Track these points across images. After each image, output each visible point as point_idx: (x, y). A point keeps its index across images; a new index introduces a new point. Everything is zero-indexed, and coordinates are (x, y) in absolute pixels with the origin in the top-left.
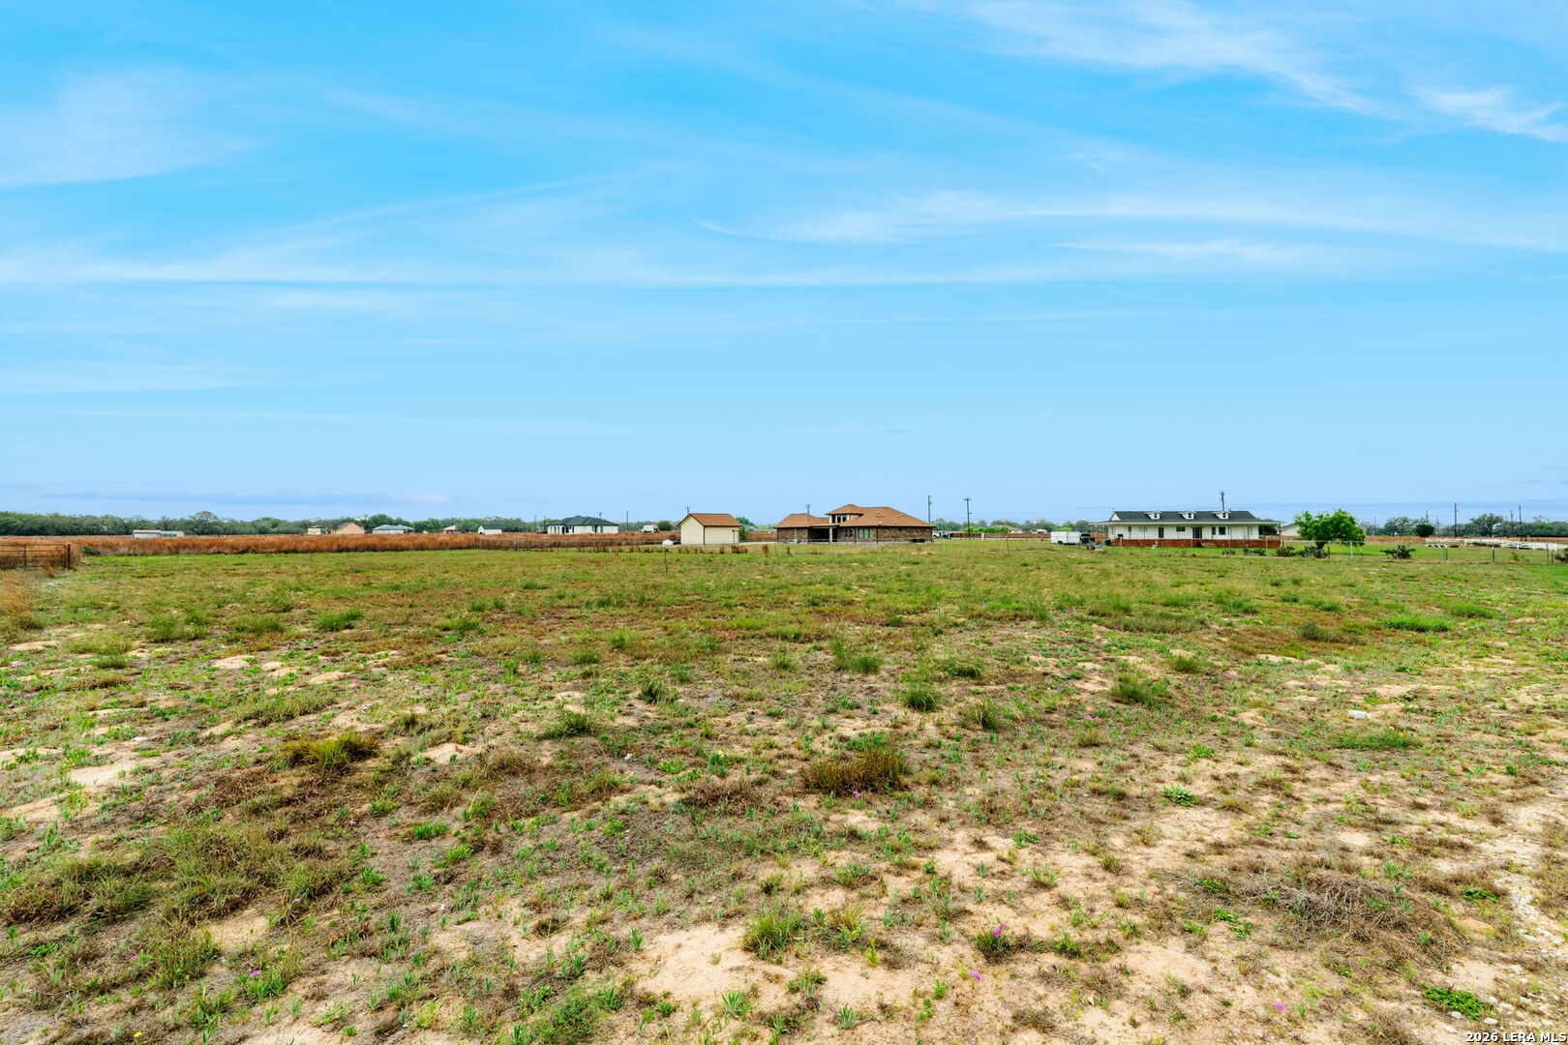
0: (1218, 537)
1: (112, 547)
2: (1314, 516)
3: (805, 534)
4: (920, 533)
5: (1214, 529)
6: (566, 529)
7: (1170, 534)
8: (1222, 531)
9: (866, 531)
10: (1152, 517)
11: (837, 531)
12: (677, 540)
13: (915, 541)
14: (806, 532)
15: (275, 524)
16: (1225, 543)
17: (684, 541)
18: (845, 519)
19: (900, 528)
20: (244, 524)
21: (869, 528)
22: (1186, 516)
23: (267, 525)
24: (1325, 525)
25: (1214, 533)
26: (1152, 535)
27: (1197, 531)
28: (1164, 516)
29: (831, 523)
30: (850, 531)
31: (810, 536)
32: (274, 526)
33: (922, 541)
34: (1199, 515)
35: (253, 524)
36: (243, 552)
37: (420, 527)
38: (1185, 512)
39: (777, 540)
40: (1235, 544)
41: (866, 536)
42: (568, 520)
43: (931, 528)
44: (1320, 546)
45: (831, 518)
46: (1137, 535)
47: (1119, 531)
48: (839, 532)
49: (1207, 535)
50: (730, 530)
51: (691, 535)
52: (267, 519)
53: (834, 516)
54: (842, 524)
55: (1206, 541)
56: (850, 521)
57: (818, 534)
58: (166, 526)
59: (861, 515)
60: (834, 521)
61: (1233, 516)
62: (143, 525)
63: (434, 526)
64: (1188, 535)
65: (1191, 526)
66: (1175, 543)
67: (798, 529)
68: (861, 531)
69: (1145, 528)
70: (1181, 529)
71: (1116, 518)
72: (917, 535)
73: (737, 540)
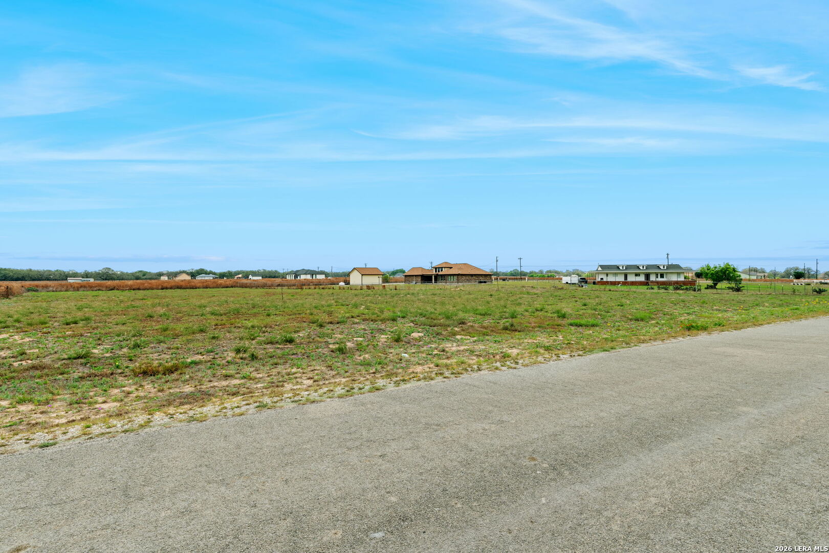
0: (659, 279)
1: (46, 287)
2: (712, 266)
3: (419, 279)
4: (484, 278)
5: (657, 275)
6: (296, 277)
7: (631, 278)
8: (662, 276)
9: (452, 277)
10: (621, 268)
11: (436, 277)
12: (347, 283)
13: (481, 282)
14: (420, 277)
15: (145, 274)
16: (663, 283)
17: (351, 283)
18: (442, 271)
19: (472, 275)
20: (127, 274)
21: (454, 275)
22: (641, 268)
23: (140, 275)
24: (717, 272)
25: (657, 277)
26: (621, 278)
27: (647, 276)
28: (628, 267)
29: (434, 273)
30: (444, 277)
31: (422, 280)
32: (144, 275)
33: (485, 282)
34: (648, 267)
35: (132, 274)
36: (112, 289)
37: (222, 276)
38: (661, 265)
39: (405, 282)
40: (669, 283)
41: (452, 280)
42: (297, 271)
43: (491, 275)
44: (716, 284)
45: (434, 269)
46: (611, 279)
47: (601, 276)
48: (438, 278)
49: (653, 278)
50: (377, 276)
51: (355, 279)
52: (141, 271)
53: (436, 268)
54: (441, 273)
55: (652, 282)
56: (445, 271)
57: (426, 279)
58: (87, 275)
59: (451, 268)
60: (436, 271)
61: (670, 267)
62: (75, 275)
63: (230, 275)
64: (642, 278)
65: (643, 273)
66: (633, 283)
67: (416, 276)
68: (449, 277)
69: (616, 274)
70: (637, 275)
71: (600, 269)
72: (482, 279)
73: (381, 282)
